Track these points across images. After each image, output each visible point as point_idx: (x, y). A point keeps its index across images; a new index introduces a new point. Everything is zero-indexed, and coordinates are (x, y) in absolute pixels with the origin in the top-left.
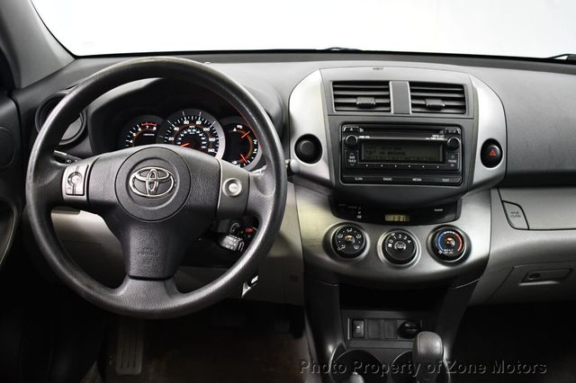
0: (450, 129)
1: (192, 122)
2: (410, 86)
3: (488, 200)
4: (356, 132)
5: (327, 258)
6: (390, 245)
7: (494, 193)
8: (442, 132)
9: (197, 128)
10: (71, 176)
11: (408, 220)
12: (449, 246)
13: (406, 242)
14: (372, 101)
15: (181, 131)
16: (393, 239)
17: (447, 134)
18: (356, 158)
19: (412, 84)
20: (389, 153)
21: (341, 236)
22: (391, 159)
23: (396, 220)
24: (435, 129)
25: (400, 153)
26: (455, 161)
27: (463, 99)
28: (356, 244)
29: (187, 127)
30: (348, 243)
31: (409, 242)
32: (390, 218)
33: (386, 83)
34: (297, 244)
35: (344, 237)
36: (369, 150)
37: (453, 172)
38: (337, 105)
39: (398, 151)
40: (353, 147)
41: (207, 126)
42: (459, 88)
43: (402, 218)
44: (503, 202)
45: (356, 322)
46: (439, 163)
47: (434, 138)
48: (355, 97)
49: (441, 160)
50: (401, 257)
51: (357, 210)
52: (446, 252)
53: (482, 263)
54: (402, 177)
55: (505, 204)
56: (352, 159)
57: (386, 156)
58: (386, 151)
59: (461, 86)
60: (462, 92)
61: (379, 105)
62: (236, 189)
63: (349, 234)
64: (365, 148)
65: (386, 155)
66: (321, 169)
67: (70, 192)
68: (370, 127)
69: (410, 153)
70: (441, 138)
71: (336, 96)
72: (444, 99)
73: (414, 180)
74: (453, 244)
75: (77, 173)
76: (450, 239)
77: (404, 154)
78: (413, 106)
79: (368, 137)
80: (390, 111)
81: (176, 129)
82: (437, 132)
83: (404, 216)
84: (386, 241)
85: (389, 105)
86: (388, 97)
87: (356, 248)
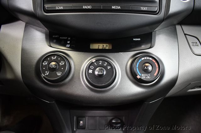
3: (174, 33)
6: (91, 71)
7: (178, 28)
11: (111, 48)
12: (146, 71)
13: (106, 68)
16: (94, 65)
21: (45, 63)
23: (101, 47)
28: (59, 70)
30: (53, 70)
31: (109, 67)
32: (95, 46)
35: (49, 64)
43: (106, 46)
44: (185, 34)
45: (80, 118)
51: (67, 40)
52: (144, 76)
55: (187, 36)
63: (54, 61)
73: (113, 7)
74: (150, 68)
76: (147, 64)
83: (108, 45)
84: (88, 68)
87: (59, 74)
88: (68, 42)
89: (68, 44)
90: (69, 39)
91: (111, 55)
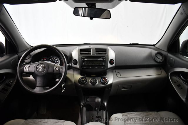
0: (103, 57)
1: (53, 58)
3: (113, 72)
4: (84, 58)
5: (79, 84)
7: (114, 70)
9: (54, 59)
10: (26, 67)
15: (51, 60)
17: (102, 59)
19: (96, 49)
21: (81, 79)
26: (104, 64)
27: (106, 52)
28: (85, 81)
29: (52, 59)
30: (83, 81)
31: (95, 80)
32: (92, 76)
33: (91, 49)
34: (73, 81)
36: (87, 62)
38: (81, 53)
39: (93, 62)
40: (84, 61)
41: (56, 59)
42: (105, 49)
43: (95, 76)
45: (87, 98)
47: (100, 59)
48: (85, 52)
49: (101, 63)
50: (94, 83)
51: (85, 74)
52: (103, 82)
53: (111, 85)
54: (93, 67)
55: (116, 73)
56: (83, 64)
57: (90, 63)
59: (106, 49)
60: (106, 50)
61: (89, 53)
62: (57, 69)
63: (83, 79)
66: (77, 66)
67: (25, 70)
68: (87, 57)
69: (95, 62)
70: (101, 59)
71: (81, 52)
72: (102, 52)
73: (96, 68)
74: (104, 80)
75: (27, 67)
78: (96, 53)
79: (87, 59)
81: (50, 60)
82: (101, 58)
84: (91, 80)
85: (91, 53)
86: (91, 52)
87: (85, 82)
91: (96, 78)
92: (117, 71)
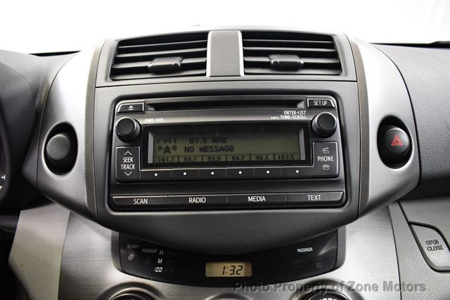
0: (317, 100)
2: (244, 37)
4: (138, 111)
8: (301, 105)
11: (250, 274)
14: (175, 61)
17: (311, 108)
18: (135, 162)
19: (247, 35)
20: (202, 150)
22: (206, 160)
23: (228, 271)
24: (288, 100)
25: (222, 149)
26: (329, 159)
32: (217, 270)
33: (204, 35)
36: (164, 146)
37: (328, 179)
38: (116, 72)
39: (220, 145)
43: (239, 269)
44: (410, 224)
46: (300, 162)
47: (288, 116)
48: (150, 58)
49: (303, 158)
51: (157, 256)
54: (226, 196)
55: (415, 227)
56: (129, 164)
57: (197, 155)
58: (197, 146)
59: (329, 38)
60: (332, 46)
64: (156, 140)
65: (197, 152)
68: (164, 104)
69: (245, 148)
70: (301, 117)
71: (117, 61)
72: (302, 55)
73: (251, 199)
77: (231, 149)
78: (247, 65)
79: (160, 121)
80: (205, 75)
82: (292, 104)
83: (242, 264)
85: (203, 66)
86: (204, 54)
88: (160, 261)
89: (160, 265)
90: (161, 253)
92: (416, 211)
